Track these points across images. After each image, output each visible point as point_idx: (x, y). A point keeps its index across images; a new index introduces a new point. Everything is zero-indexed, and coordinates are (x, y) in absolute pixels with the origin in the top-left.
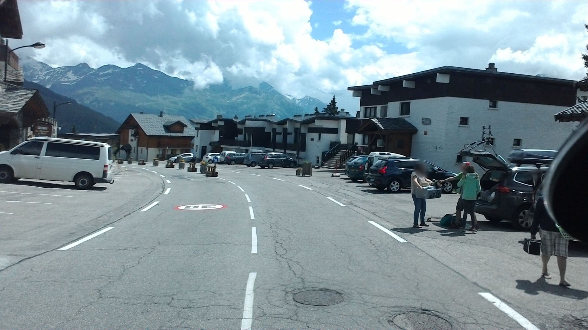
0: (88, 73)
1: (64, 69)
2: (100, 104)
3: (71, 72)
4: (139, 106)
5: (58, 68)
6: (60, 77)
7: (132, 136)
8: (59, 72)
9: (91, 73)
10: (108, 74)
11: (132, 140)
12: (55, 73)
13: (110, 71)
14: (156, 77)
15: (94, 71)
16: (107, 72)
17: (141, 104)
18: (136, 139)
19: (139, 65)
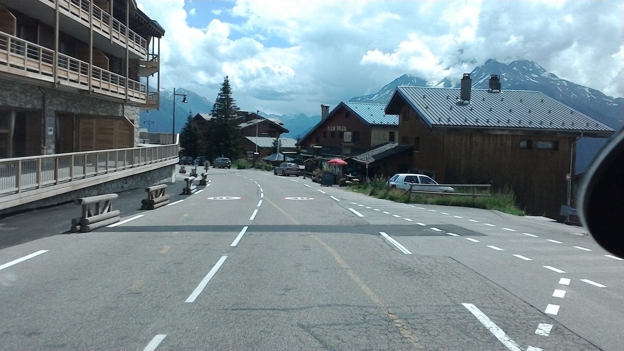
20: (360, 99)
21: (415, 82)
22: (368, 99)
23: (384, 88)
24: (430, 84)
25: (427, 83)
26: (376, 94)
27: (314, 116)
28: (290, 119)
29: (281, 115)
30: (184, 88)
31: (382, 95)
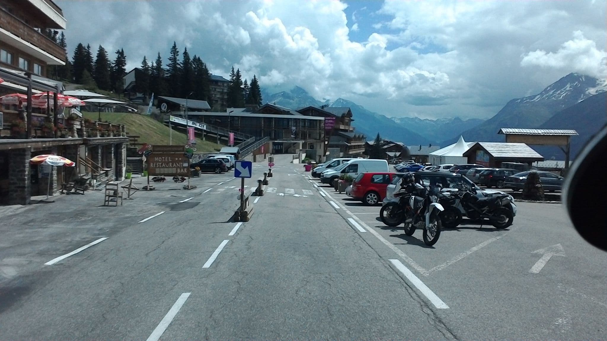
20: (519, 101)
21: (584, 80)
22: (528, 100)
23: (548, 88)
24: (601, 81)
25: (597, 81)
26: (539, 95)
27: (469, 119)
28: (444, 123)
29: (435, 119)
30: (343, 99)
31: (545, 96)
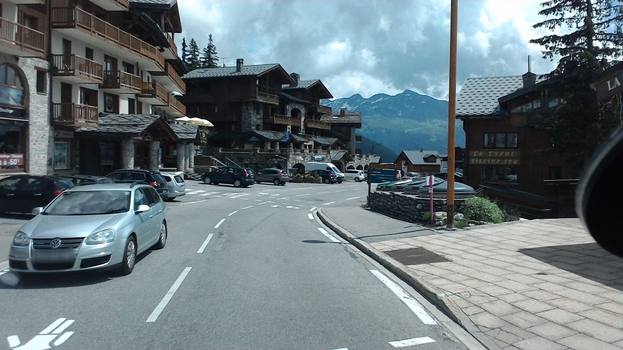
0: (361, 103)
1: (340, 101)
2: (373, 132)
3: (346, 103)
4: (408, 132)
5: (336, 100)
6: (337, 109)
7: (404, 165)
8: (336, 104)
9: (363, 103)
10: (379, 103)
11: (404, 168)
12: (332, 105)
13: (380, 100)
14: (424, 102)
15: (366, 101)
16: (377, 101)
17: (410, 130)
18: (407, 167)
19: (407, 91)
